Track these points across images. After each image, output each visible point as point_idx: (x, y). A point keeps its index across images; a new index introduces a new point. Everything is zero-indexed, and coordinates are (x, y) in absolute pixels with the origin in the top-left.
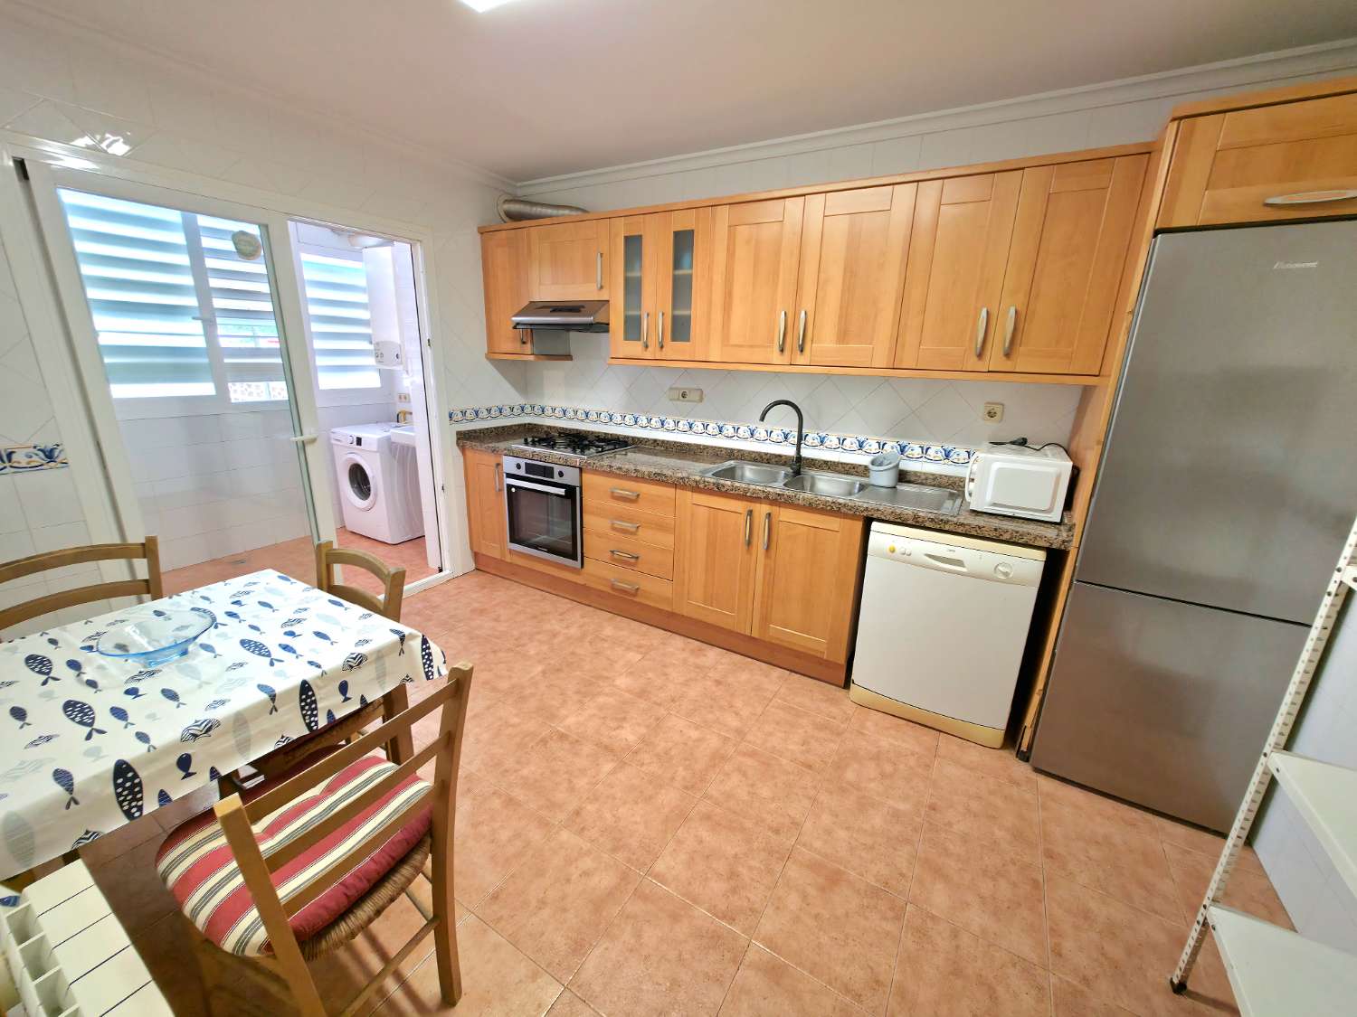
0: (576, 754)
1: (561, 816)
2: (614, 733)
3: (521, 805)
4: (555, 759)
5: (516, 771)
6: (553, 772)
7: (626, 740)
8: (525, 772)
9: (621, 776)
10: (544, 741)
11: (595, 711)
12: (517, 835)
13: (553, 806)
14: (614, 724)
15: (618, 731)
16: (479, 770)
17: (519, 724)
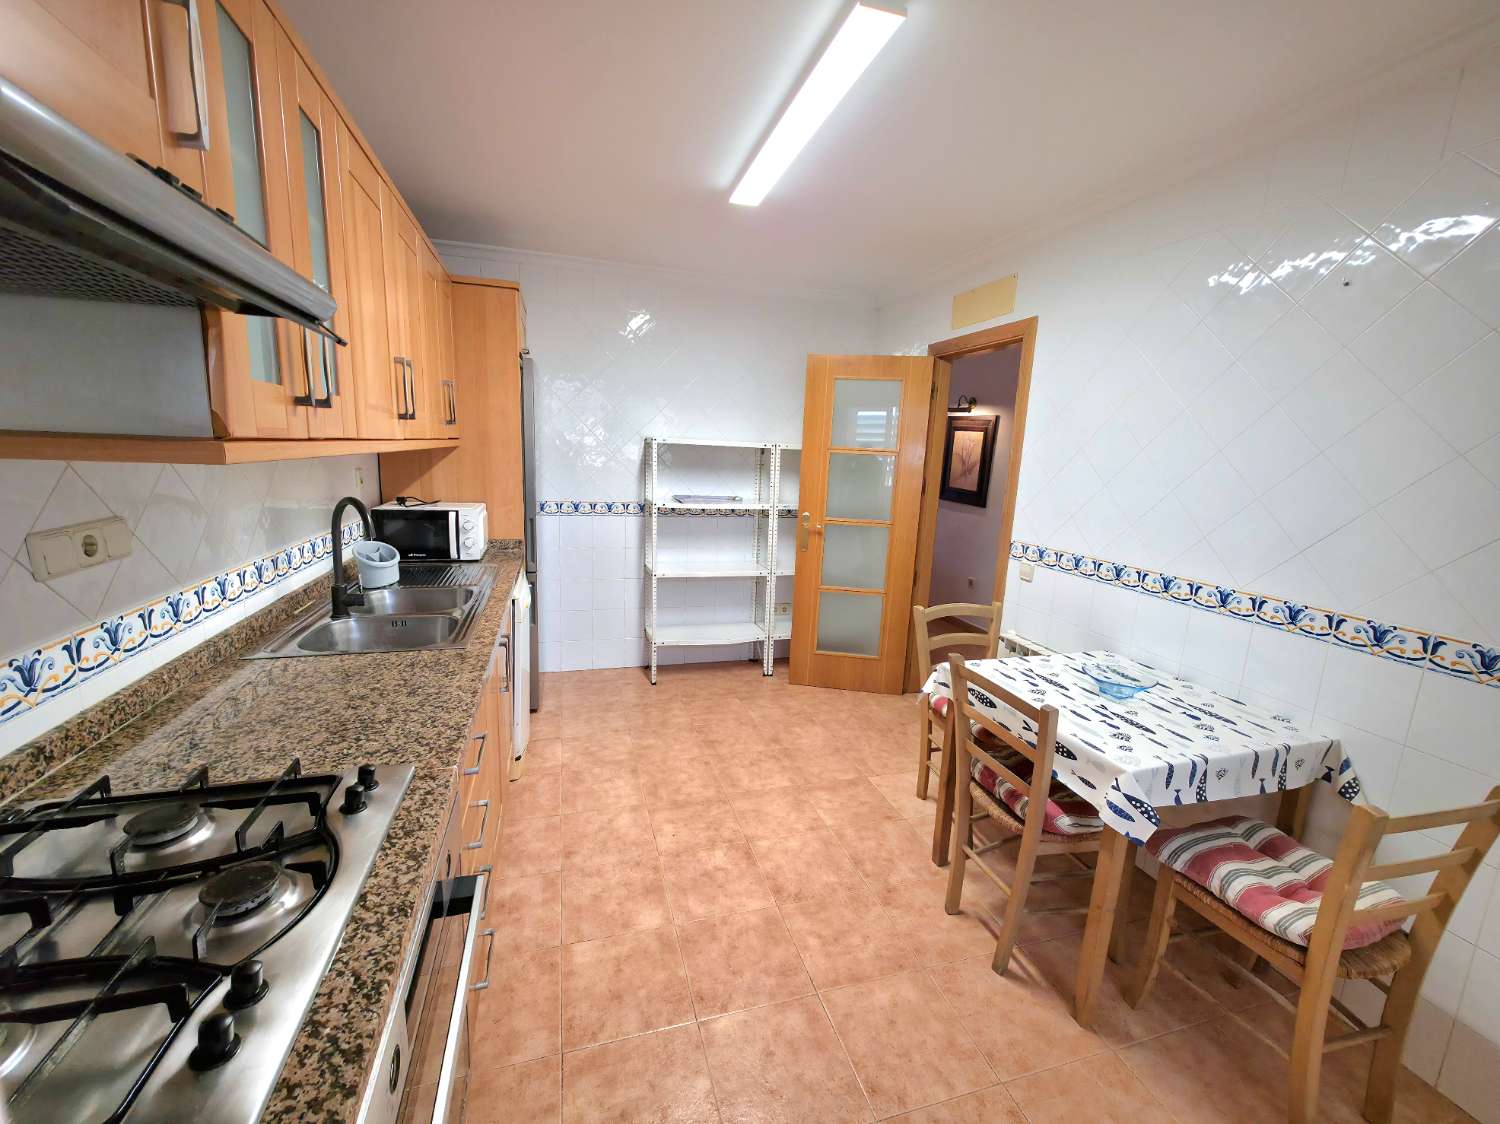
0: (779, 867)
1: (824, 833)
2: (729, 867)
3: (851, 856)
4: (800, 875)
5: (841, 885)
6: (809, 864)
7: (725, 855)
8: (833, 879)
9: (760, 833)
10: (798, 897)
11: (722, 899)
12: (862, 839)
13: (827, 843)
14: (721, 874)
15: (723, 866)
16: (875, 904)
17: (811, 933)
